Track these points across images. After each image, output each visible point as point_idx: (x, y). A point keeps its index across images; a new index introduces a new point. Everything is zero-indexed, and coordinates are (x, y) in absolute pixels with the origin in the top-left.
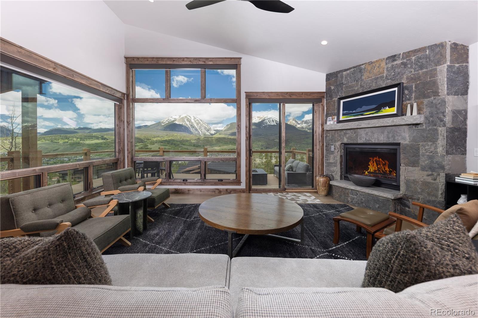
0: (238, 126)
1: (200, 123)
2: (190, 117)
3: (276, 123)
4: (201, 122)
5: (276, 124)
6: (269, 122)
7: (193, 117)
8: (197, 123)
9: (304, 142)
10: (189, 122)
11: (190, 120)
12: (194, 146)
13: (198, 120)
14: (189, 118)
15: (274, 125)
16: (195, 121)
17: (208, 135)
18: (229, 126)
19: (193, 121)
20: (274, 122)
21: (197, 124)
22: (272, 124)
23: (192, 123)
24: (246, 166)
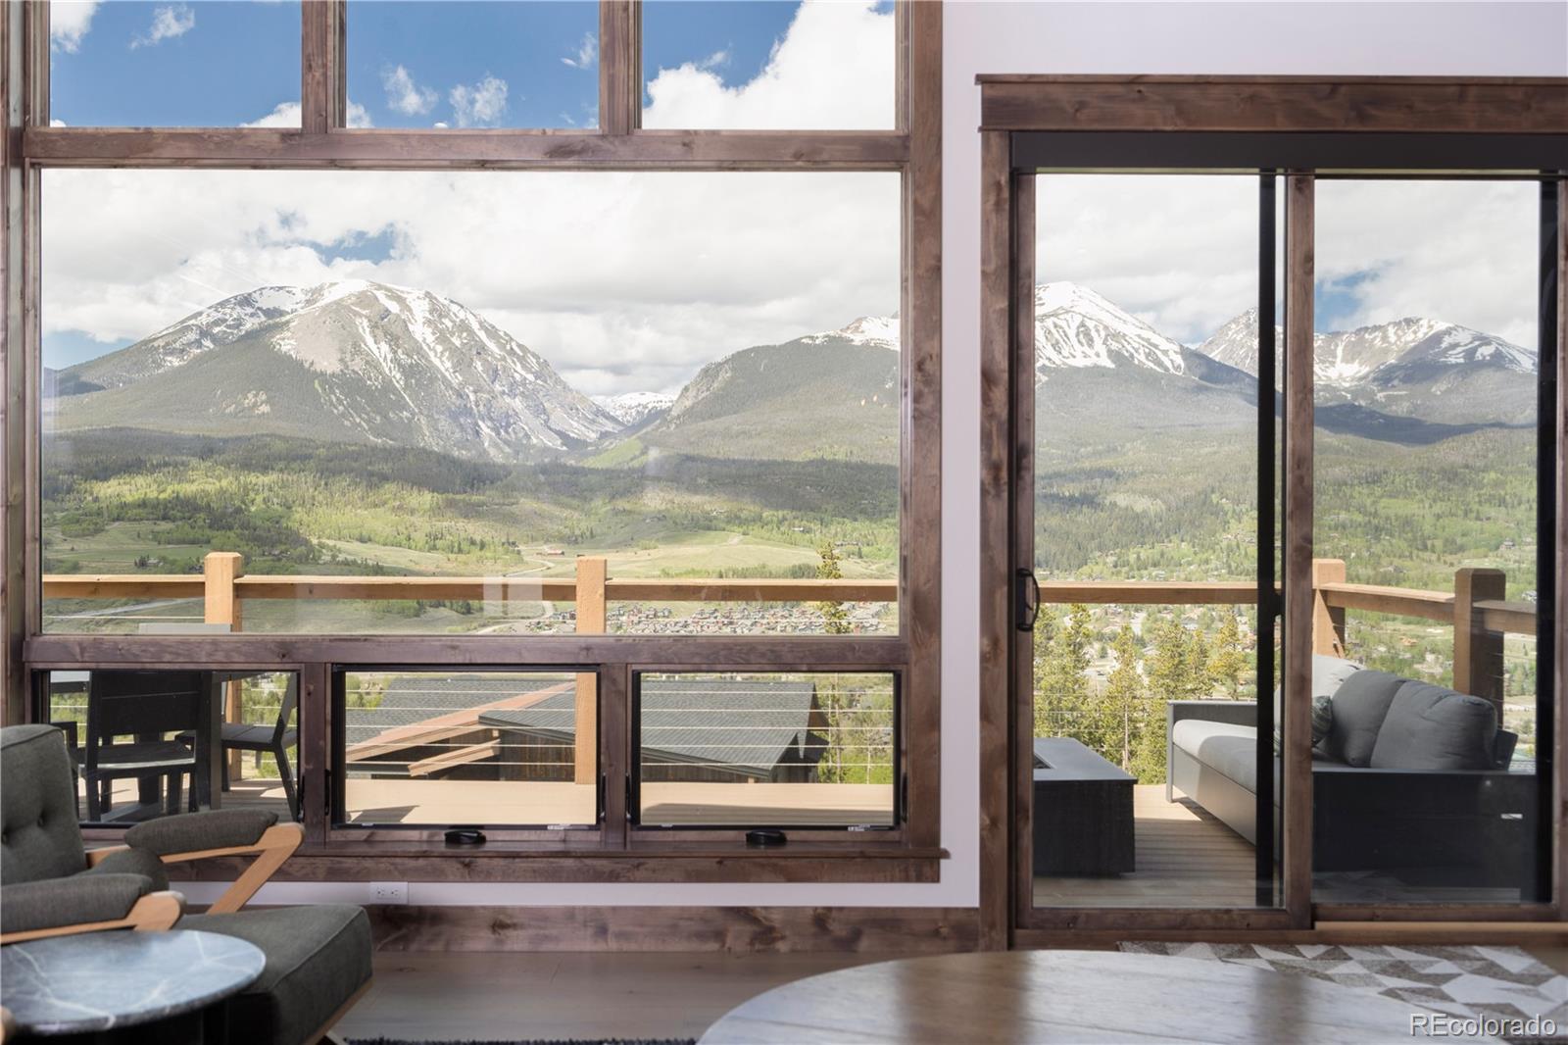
0: (920, 366)
1: (481, 350)
2: (400, 300)
3: (1111, 353)
4: (491, 345)
5: (1110, 365)
6: (1056, 346)
7: (425, 305)
8: (453, 350)
9: (1343, 516)
10: (394, 340)
11: (397, 330)
12: (434, 548)
13: (464, 327)
14: (394, 307)
15: (1096, 367)
16: (442, 338)
17: (546, 450)
18: (725, 375)
19: (421, 332)
20: (1090, 342)
21: (462, 361)
22: (1079, 362)
23: (419, 350)
24: (986, 715)
